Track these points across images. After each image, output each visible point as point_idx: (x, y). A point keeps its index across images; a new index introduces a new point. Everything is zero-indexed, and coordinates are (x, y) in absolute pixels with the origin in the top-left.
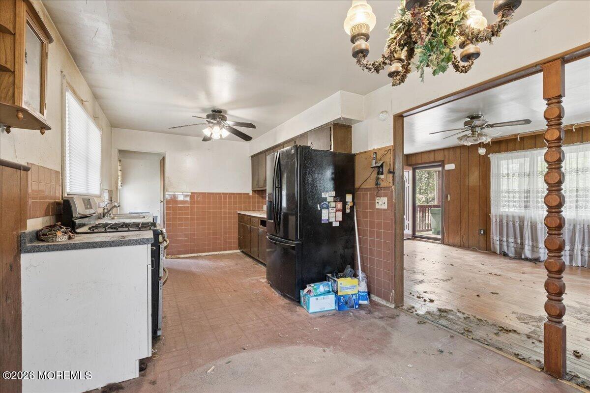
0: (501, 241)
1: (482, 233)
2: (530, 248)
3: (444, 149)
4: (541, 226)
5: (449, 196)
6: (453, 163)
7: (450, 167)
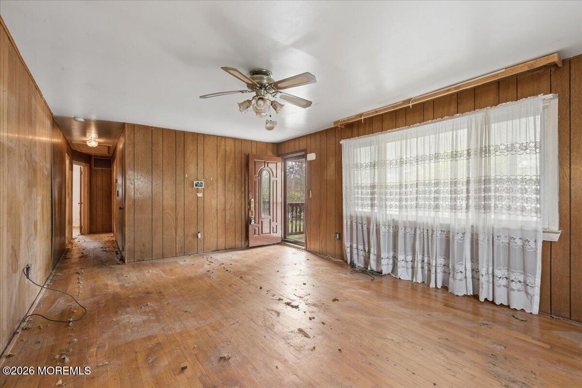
0: (351, 247)
1: (338, 237)
2: (375, 257)
3: (306, 136)
4: (384, 231)
5: (311, 191)
6: (314, 152)
7: (312, 157)
